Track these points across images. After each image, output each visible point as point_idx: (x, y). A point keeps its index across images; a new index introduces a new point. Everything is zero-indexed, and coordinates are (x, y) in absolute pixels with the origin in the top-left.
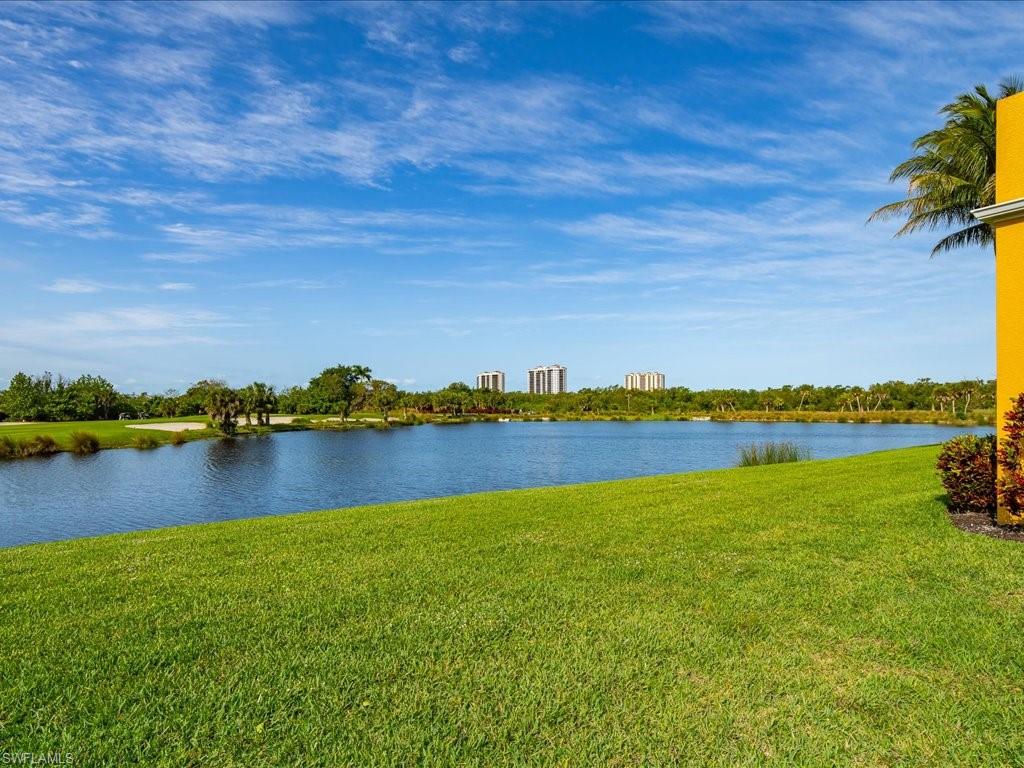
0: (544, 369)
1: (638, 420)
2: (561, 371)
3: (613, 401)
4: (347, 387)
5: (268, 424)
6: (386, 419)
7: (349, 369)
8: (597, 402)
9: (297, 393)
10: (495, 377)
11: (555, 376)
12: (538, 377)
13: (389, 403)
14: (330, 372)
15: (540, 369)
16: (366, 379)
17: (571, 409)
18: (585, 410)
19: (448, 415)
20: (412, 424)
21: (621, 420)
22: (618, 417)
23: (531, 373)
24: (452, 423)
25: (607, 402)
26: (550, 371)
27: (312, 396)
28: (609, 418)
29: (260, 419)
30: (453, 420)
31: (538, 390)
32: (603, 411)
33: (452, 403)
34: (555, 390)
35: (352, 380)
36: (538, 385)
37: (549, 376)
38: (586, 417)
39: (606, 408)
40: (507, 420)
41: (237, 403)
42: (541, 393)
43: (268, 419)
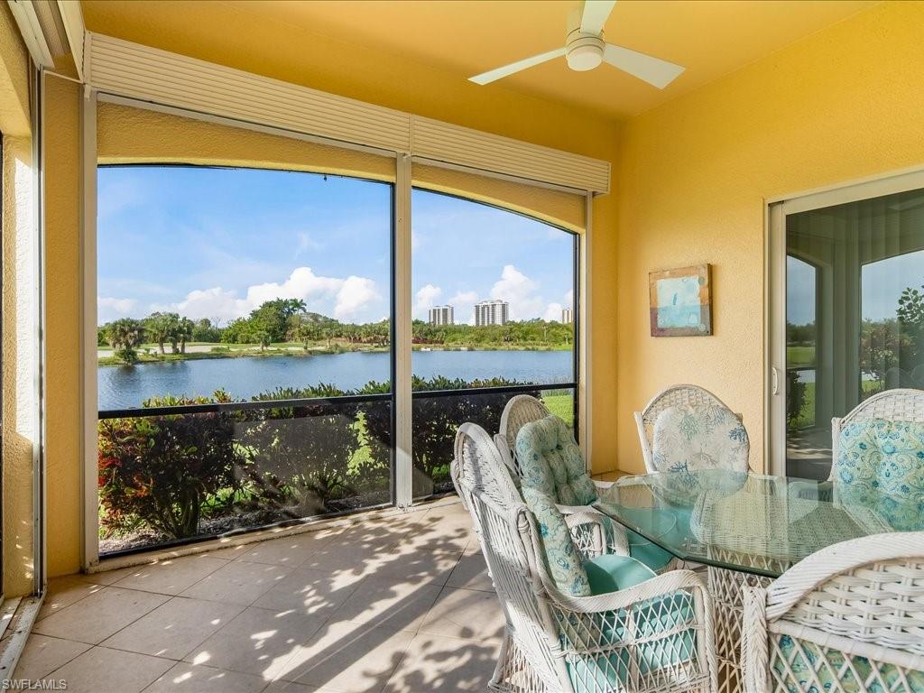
0: (489, 304)
1: (549, 350)
2: (504, 306)
3: (533, 333)
4: (285, 319)
5: (183, 353)
6: (306, 348)
7: (286, 303)
8: (517, 333)
9: (240, 324)
10: (445, 311)
11: (498, 310)
12: (483, 311)
13: (308, 333)
14: (269, 305)
15: (485, 304)
16: (302, 312)
17: (495, 339)
18: (505, 340)
19: (374, 345)
20: (333, 353)
21: (533, 350)
22: (530, 347)
23: (477, 307)
24: (378, 352)
25: (527, 333)
26: (493, 306)
27: (252, 327)
28: (523, 348)
29: (174, 347)
30: (380, 349)
31: (483, 322)
32: (522, 341)
33: (378, 334)
34: (499, 321)
35: (289, 313)
36: (483, 317)
37: (493, 310)
38: (502, 347)
39: (525, 339)
40: (429, 349)
41: (136, 332)
42: (486, 324)
43: (183, 347)
